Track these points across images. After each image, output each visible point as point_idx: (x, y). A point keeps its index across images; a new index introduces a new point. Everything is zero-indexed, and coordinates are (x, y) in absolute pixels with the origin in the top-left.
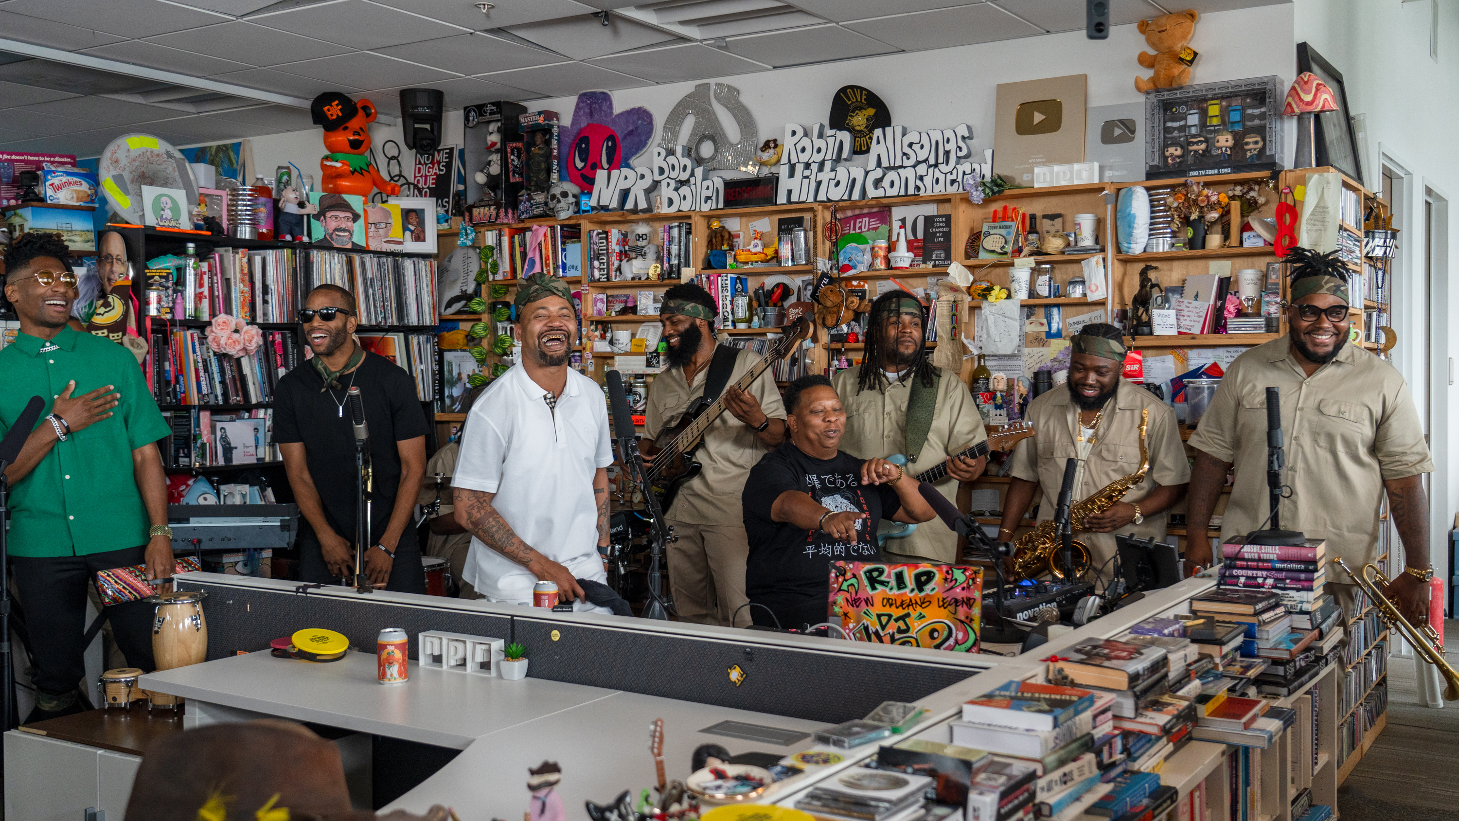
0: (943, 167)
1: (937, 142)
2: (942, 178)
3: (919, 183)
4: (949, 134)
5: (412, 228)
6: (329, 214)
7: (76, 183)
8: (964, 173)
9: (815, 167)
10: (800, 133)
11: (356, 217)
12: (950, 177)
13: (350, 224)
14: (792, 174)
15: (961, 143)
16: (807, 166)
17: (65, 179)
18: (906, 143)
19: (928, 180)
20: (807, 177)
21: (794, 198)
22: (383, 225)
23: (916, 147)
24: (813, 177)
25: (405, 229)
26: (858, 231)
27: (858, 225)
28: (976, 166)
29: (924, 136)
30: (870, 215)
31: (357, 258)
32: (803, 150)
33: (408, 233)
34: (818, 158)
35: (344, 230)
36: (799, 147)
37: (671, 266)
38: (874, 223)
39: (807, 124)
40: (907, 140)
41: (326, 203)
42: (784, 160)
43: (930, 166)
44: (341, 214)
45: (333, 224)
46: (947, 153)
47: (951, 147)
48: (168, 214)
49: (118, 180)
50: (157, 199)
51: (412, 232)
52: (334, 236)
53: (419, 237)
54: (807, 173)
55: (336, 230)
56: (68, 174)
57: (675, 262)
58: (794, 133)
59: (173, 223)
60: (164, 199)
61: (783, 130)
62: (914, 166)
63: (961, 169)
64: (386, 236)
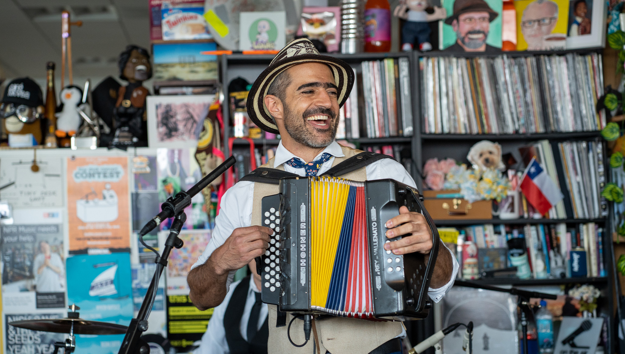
5: (579, 20)
6: (463, 17)
7: (191, 18)
11: (493, 16)
13: (485, 24)
17: (180, 15)
22: (547, 21)
25: (571, 22)
31: (482, 62)
33: (575, 28)
35: (478, 32)
41: (460, 6)
44: (476, 15)
45: (466, 27)
48: (264, 37)
49: (220, 11)
50: (255, 24)
51: (579, 24)
52: (466, 40)
53: (585, 30)
55: (470, 33)
56: (184, 10)
59: (268, 46)
60: (262, 23)
64: (549, 32)
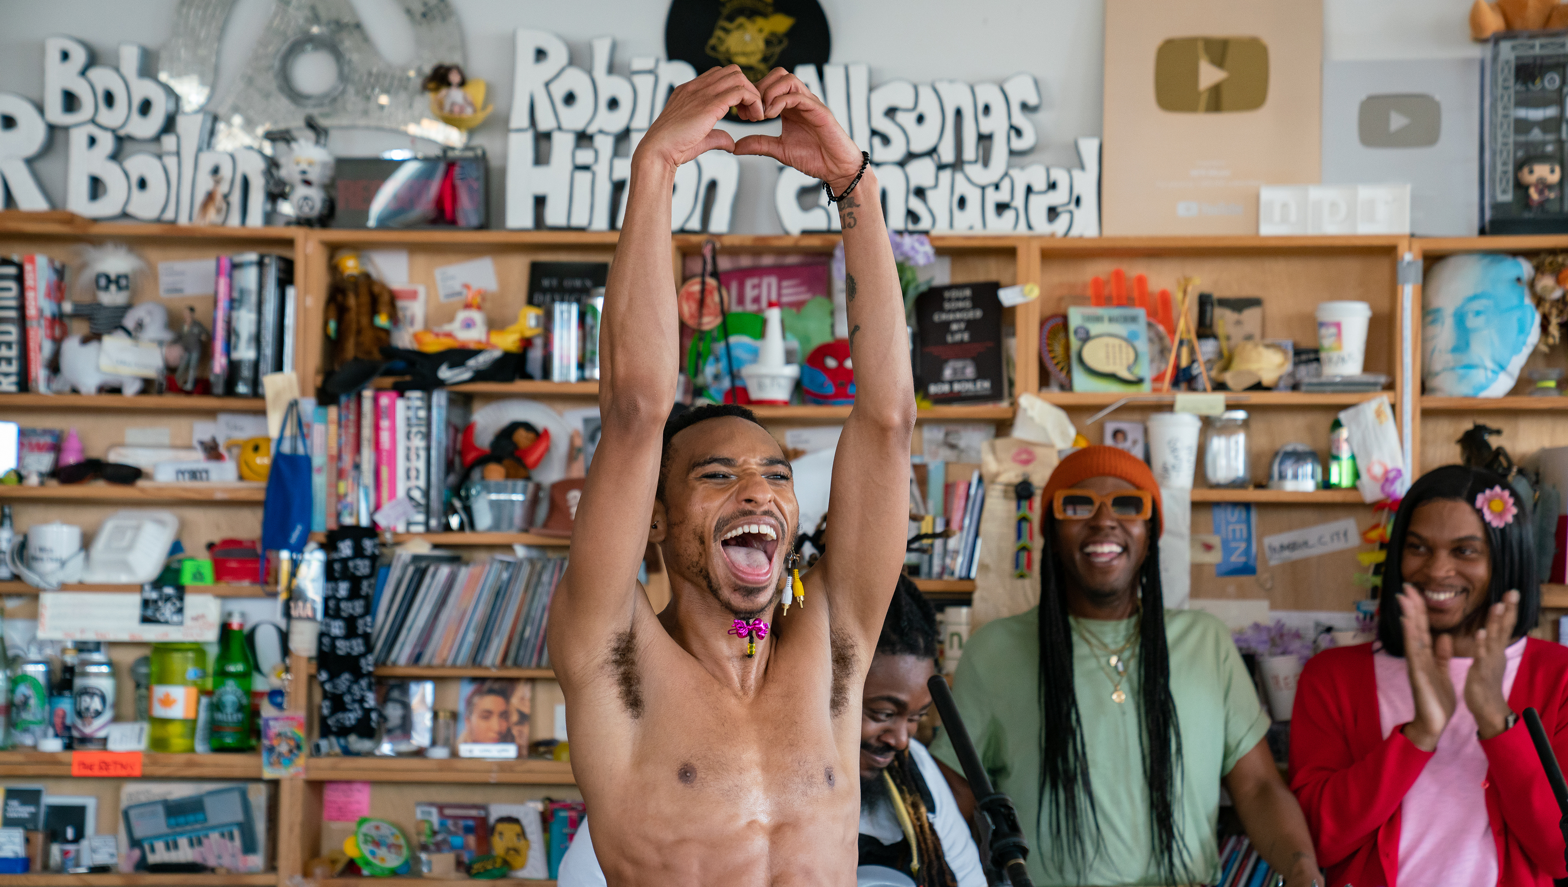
0: (975, 171)
1: (958, 113)
2: (973, 197)
3: (916, 204)
4: (989, 94)
8: (1029, 190)
9: (605, 145)
10: (558, 55)
12: (993, 196)
14: (541, 158)
15: (1019, 119)
16: (583, 138)
18: (879, 108)
19: (939, 199)
20: (586, 168)
21: (554, 216)
23: (907, 119)
24: (602, 169)
26: (750, 307)
27: (750, 293)
28: (1060, 176)
29: (927, 95)
30: (782, 272)
32: (570, 99)
34: (616, 122)
36: (559, 91)
37: (234, 367)
38: (791, 292)
39: (579, 33)
40: (881, 102)
42: (519, 118)
43: (941, 167)
46: (985, 139)
47: (996, 124)
54: (584, 156)
57: (245, 353)
58: (541, 54)
61: (510, 44)
62: (902, 164)
63: (1021, 178)
